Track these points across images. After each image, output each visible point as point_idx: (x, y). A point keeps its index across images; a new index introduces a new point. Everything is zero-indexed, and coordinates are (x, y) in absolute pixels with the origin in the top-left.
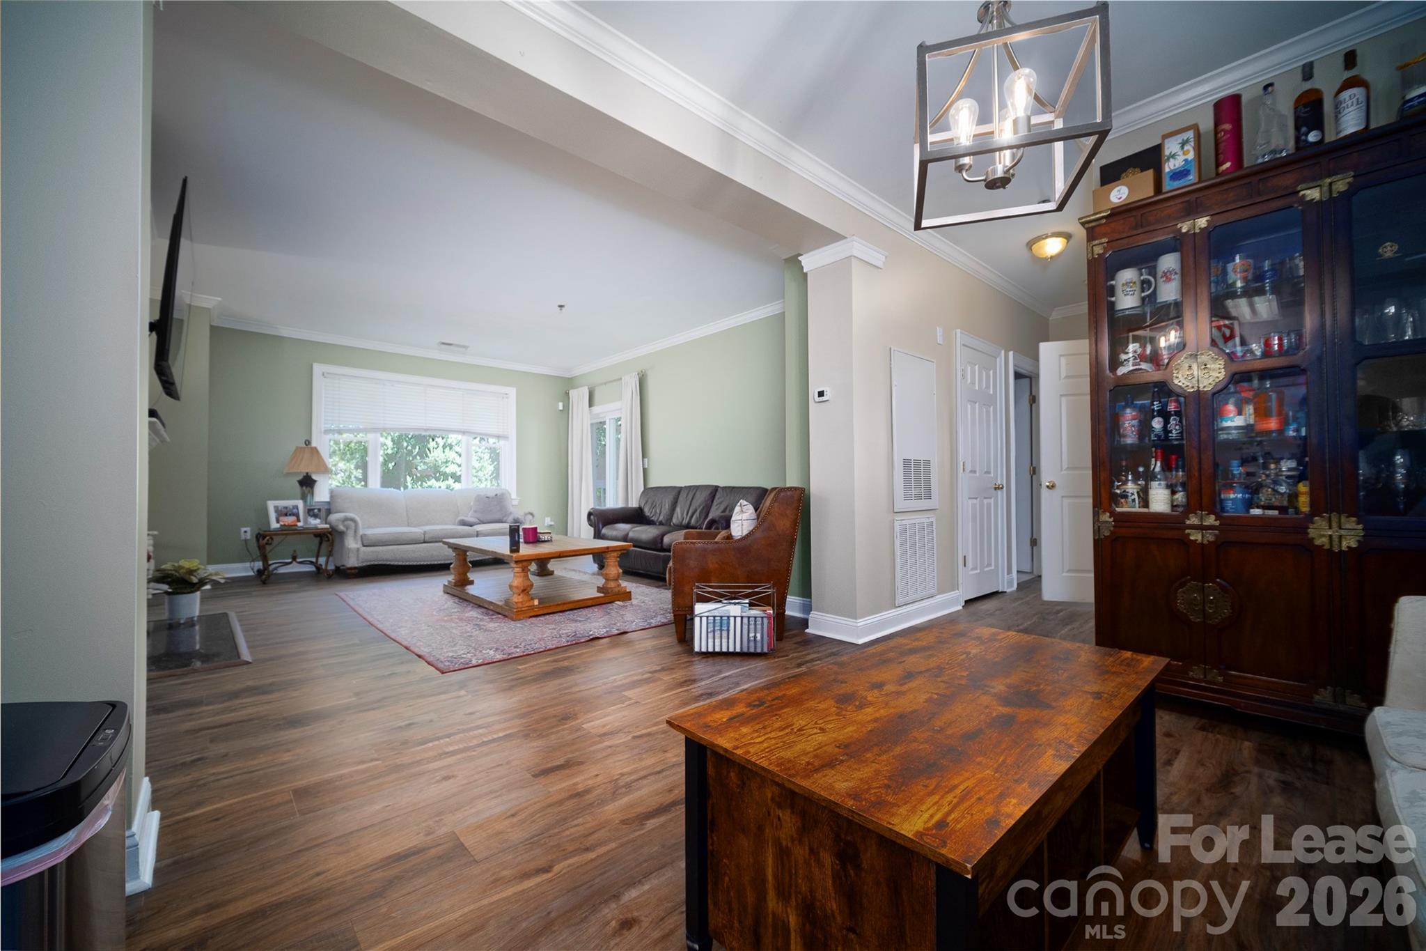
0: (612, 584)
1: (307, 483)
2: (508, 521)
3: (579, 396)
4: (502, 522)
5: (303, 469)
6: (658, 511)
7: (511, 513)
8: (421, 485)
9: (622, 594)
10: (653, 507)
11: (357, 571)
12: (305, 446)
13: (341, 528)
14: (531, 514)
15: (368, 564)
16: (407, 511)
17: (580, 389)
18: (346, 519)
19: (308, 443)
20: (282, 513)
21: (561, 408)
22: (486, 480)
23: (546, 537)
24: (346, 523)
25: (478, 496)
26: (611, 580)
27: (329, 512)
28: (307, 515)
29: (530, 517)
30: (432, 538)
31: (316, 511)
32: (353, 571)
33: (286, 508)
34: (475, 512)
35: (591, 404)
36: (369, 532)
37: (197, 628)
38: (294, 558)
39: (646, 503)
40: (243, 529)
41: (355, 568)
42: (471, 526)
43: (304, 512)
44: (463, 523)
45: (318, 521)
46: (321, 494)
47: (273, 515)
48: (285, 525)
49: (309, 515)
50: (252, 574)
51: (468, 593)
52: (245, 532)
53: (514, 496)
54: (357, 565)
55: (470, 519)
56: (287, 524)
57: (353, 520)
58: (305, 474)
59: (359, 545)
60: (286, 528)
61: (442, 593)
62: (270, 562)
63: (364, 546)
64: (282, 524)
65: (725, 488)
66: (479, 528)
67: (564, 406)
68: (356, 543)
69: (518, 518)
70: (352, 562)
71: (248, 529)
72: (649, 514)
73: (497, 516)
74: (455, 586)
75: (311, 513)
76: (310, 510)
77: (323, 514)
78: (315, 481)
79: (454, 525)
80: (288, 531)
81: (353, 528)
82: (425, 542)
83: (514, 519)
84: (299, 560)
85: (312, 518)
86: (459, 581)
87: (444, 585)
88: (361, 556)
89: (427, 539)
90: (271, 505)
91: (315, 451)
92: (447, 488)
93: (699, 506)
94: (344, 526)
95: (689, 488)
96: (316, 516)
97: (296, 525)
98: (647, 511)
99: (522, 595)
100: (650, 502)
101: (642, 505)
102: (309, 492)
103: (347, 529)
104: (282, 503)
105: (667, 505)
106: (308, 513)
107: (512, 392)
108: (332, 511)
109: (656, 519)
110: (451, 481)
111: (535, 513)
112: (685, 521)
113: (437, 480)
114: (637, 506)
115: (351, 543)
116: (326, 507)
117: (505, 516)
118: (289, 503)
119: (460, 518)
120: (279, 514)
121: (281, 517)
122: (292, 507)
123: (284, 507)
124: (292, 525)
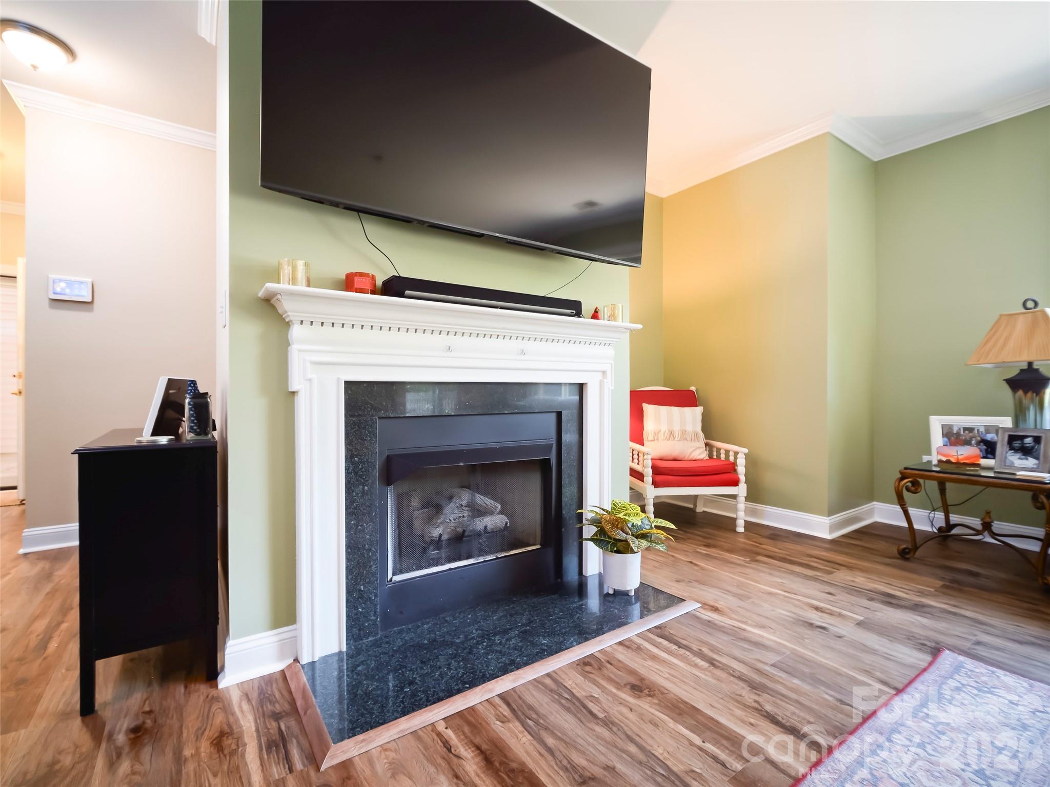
1: (1029, 383)
12: (1022, 310)
19: (1031, 304)
20: (953, 437)
28: (1009, 448)
33: (968, 430)
38: (986, 525)
43: (1002, 441)
45: (1028, 461)
47: (937, 440)
48: (948, 462)
56: (953, 460)
58: (1026, 367)
64: (944, 458)
71: (898, 459)
75: (1020, 445)
76: (1017, 439)
77: (1044, 449)
85: (1019, 456)
90: (936, 423)
91: (1043, 319)
96: (1025, 451)
104: (959, 421)
106: (1013, 444)
118: (979, 422)
120: (949, 439)
121: (951, 445)
122: (982, 429)
123: (965, 429)
124: (965, 464)
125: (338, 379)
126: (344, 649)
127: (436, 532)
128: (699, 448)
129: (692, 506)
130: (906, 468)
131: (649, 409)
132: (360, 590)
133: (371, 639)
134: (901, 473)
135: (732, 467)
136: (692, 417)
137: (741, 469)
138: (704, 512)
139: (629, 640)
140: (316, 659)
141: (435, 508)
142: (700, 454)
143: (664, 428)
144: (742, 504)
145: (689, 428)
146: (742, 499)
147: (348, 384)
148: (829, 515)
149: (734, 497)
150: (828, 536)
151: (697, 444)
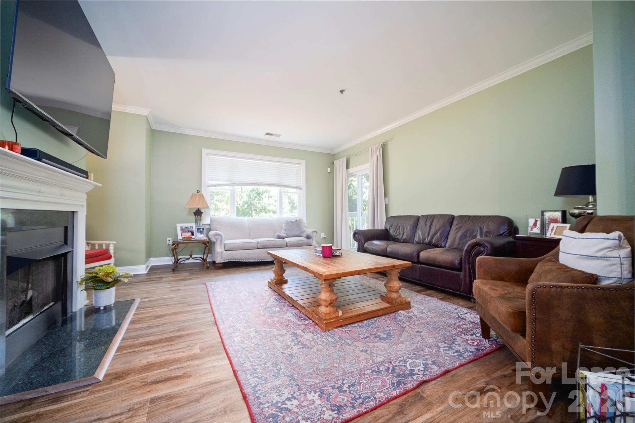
0: (394, 295)
1: (198, 213)
2: (304, 236)
3: (340, 164)
4: (300, 237)
5: (196, 206)
6: (401, 232)
7: (304, 231)
8: (259, 215)
9: (404, 304)
10: (397, 229)
11: (222, 265)
12: (197, 193)
13: (213, 239)
14: (316, 232)
15: (228, 261)
16: (249, 230)
17: (341, 159)
18: (216, 234)
19: (198, 191)
20: (183, 230)
21: (329, 171)
22: (287, 213)
23: (338, 253)
24: (216, 237)
25: (287, 221)
26: (394, 292)
27: (210, 230)
28: (197, 232)
29: (315, 233)
30: (262, 246)
31: (201, 229)
32: (219, 265)
33: (187, 228)
34: (285, 230)
35: (348, 167)
36: (228, 242)
37: (114, 311)
38: (191, 256)
39: (391, 227)
40: (168, 239)
41: (221, 263)
42: (283, 239)
43: (195, 230)
44: (279, 237)
45: (202, 235)
46: (206, 220)
47: (179, 232)
48: (185, 238)
49: (198, 232)
50: (172, 263)
51: (284, 292)
52: (169, 240)
53: (305, 221)
54: (221, 262)
55: (282, 234)
56: (186, 237)
57: (220, 235)
58: (197, 209)
59: (223, 250)
60: (185, 239)
61: (267, 287)
62: (179, 257)
63: (225, 250)
64: (184, 237)
65: (461, 217)
66: (287, 240)
67: (331, 170)
68: (221, 249)
69: (309, 235)
70: (219, 260)
71: (170, 239)
72: (394, 234)
73: (297, 233)
74: (275, 284)
75: (199, 231)
76: (198, 229)
77: (205, 231)
78: (202, 213)
79: (274, 238)
80: (187, 241)
81: (220, 240)
82: (258, 249)
83: (307, 235)
84: (193, 256)
85: (200, 234)
86: (278, 280)
87: (268, 281)
88: (224, 256)
89: (259, 247)
90: (179, 226)
91: (202, 196)
92: (270, 217)
93: (439, 230)
94: (215, 239)
95: (427, 217)
96: (201, 232)
97: (191, 238)
98: (392, 232)
99: (329, 308)
100: (394, 225)
101: (388, 228)
102: (199, 219)
103: (217, 240)
104: (184, 225)
105: (409, 228)
106: (197, 231)
107: (304, 162)
108: (211, 229)
109: (400, 237)
110: (272, 213)
111: (318, 232)
112: (427, 240)
113: (266, 213)
114: (384, 228)
115: (219, 249)
116: (208, 227)
117: (301, 233)
119: (277, 234)
121: (184, 233)
122: (189, 227)
123: (186, 227)
124: (188, 238)
130: (174, 241)
134: (173, 243)
135: (107, 251)
137: (112, 251)
139: (134, 314)
146: (112, 265)
148: (145, 264)
150: (146, 273)
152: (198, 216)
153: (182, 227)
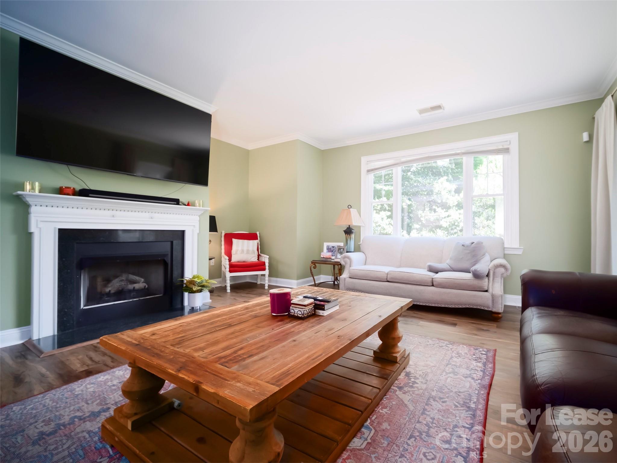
1: (349, 232)
13: (344, 263)
17: (604, 105)
19: (350, 207)
21: (585, 139)
24: (345, 259)
25: (457, 244)
30: (392, 278)
31: (342, 250)
34: (451, 258)
42: (437, 272)
43: (338, 250)
47: (325, 250)
49: (339, 253)
55: (441, 265)
56: (325, 257)
58: (348, 227)
59: (347, 276)
63: (349, 278)
64: (323, 257)
67: (589, 136)
75: (340, 251)
78: (353, 231)
80: (325, 261)
81: (349, 263)
89: (388, 280)
90: (326, 245)
96: (341, 253)
102: (349, 237)
104: (331, 244)
118: (335, 244)
119: (429, 264)
120: (328, 250)
121: (328, 252)
122: (336, 247)
123: (332, 247)
124: (328, 258)
125: (55, 228)
126: (56, 333)
127: (107, 290)
128: (254, 257)
129: (256, 282)
130: (313, 260)
131: (235, 241)
132: (65, 311)
133: (70, 331)
134: (311, 262)
135: (264, 263)
136: (253, 244)
138: (261, 284)
140: (41, 337)
141: (108, 281)
142: (254, 259)
143: (240, 249)
144: (267, 278)
145: (251, 249)
146: (267, 276)
147: (60, 230)
148: (297, 280)
149: (264, 275)
151: (253, 255)
152: (347, 235)
153: (329, 246)
